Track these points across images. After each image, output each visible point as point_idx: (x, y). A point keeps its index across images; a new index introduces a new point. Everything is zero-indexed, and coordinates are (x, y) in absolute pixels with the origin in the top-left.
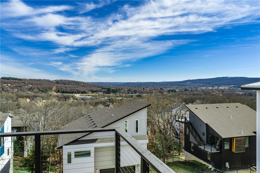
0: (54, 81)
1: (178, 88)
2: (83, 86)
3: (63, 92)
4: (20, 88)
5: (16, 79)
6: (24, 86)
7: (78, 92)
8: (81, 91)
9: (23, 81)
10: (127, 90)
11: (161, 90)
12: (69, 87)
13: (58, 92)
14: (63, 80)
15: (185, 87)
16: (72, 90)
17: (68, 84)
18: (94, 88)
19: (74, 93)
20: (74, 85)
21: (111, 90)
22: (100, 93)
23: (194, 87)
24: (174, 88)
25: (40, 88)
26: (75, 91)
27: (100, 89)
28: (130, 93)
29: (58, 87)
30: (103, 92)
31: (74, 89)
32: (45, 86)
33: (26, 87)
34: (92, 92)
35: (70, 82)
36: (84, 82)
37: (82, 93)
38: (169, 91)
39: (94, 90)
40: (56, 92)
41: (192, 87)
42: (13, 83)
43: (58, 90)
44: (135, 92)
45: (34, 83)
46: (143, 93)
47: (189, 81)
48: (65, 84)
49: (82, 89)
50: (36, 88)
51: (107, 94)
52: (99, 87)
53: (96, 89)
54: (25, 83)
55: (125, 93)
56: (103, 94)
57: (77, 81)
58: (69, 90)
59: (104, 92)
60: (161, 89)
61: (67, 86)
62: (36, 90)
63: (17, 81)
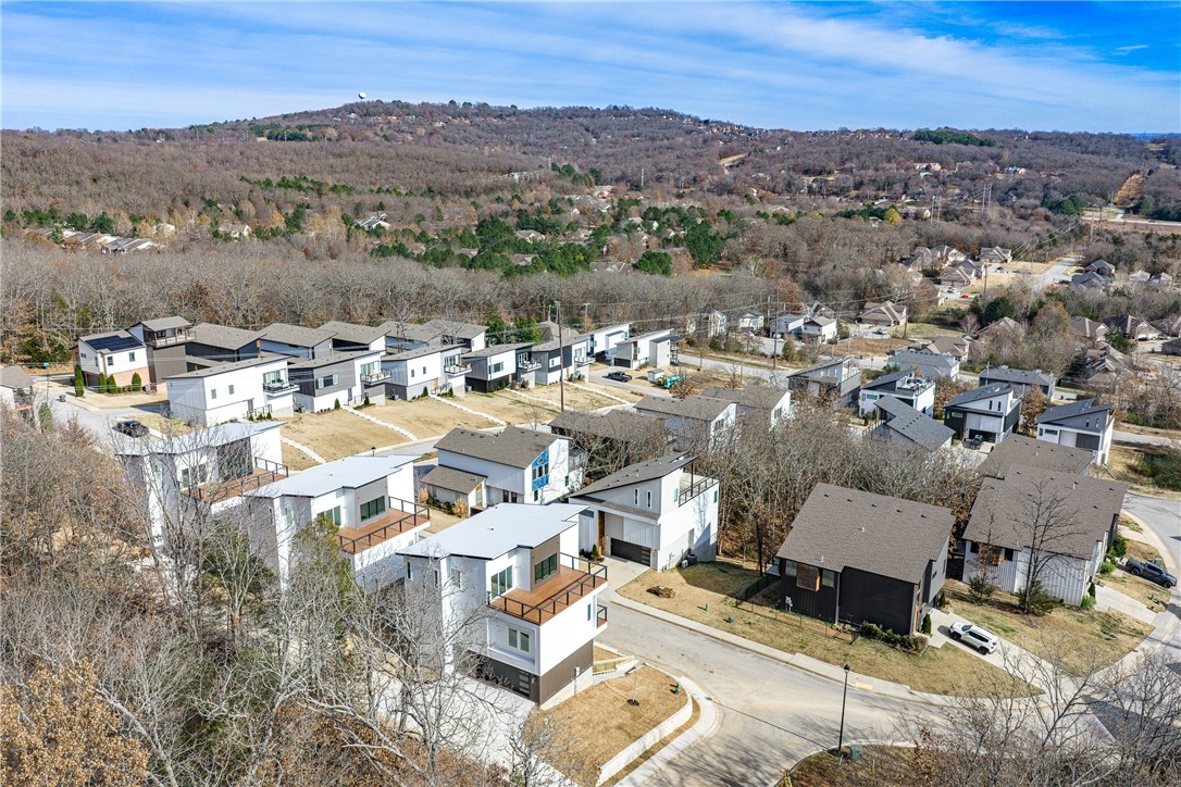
3: (1161, 214)
4: (971, 184)
5: (969, 139)
6: (993, 171)
9: (994, 150)
13: (1136, 212)
25: (1054, 187)
29: (1146, 187)
32: (1080, 178)
33: (1000, 176)
40: (1127, 211)
42: (951, 158)
43: (1136, 201)
50: (1039, 187)
54: (1000, 158)
63: (972, 149)
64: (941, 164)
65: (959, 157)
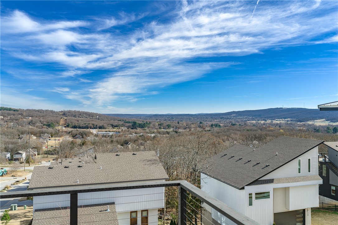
0: (60, 112)
1: (222, 122)
2: (99, 120)
3: (75, 127)
4: (17, 121)
5: (10, 109)
6: (22, 118)
7: (95, 126)
8: (98, 125)
9: (19, 112)
10: (157, 124)
11: (201, 125)
12: (82, 120)
13: (68, 127)
14: (71, 111)
15: (230, 120)
16: (86, 124)
17: (79, 117)
18: (114, 121)
19: (89, 128)
20: (86, 117)
21: (138, 125)
22: (123, 128)
23: (242, 121)
24: (217, 121)
25: (43, 121)
26: (90, 125)
27: (122, 123)
28: (163, 128)
29: (68, 121)
30: (126, 127)
31: (88, 122)
32: (49, 119)
33: (24, 119)
34: (112, 127)
35: (81, 114)
36: (100, 114)
37: (100, 128)
38: (212, 125)
39: (115, 124)
40: (65, 127)
41: (239, 120)
42: (6, 115)
43: (67, 124)
44: (169, 126)
45: (35, 115)
46: (179, 128)
47: (234, 112)
48: (75, 116)
49: (100, 123)
50: (39, 121)
51: (132, 129)
52: (120, 120)
53: (117, 123)
54: (22, 114)
55: (155, 128)
56: (128, 129)
57: (90, 112)
58: (82, 124)
59: (128, 127)
60: (201, 123)
61: (77, 118)
62: (39, 125)
63: (12, 112)
64: (3, 116)
65: (9, 114)
